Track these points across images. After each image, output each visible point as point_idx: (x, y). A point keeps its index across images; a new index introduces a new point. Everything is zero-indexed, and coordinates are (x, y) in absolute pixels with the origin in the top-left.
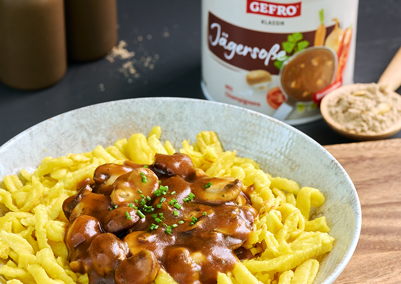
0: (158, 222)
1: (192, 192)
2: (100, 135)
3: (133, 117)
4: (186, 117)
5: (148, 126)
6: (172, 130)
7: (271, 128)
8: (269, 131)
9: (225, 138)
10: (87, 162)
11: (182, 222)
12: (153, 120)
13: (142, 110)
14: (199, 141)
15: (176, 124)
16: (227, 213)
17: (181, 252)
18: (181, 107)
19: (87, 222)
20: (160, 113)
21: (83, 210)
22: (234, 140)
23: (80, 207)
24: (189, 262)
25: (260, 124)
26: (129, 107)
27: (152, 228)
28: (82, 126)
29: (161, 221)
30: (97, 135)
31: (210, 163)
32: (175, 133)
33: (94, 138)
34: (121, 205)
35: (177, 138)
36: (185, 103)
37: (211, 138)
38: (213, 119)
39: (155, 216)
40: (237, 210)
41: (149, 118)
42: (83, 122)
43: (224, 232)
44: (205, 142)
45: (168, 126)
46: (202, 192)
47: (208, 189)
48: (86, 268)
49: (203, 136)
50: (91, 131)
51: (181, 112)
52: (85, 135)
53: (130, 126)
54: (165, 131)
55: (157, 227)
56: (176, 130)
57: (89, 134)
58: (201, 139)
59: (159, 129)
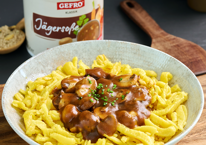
0: (106, 101)
1: (114, 84)
2: (49, 66)
3: (63, 54)
4: (88, 50)
5: (70, 58)
6: (82, 57)
7: (133, 48)
8: (132, 49)
9: (109, 57)
10: (51, 80)
11: (118, 99)
12: (72, 54)
13: (66, 50)
14: (99, 60)
15: (84, 54)
16: (136, 90)
17: (124, 113)
18: (85, 46)
19: (72, 108)
20: (75, 50)
21: (64, 102)
22: (115, 57)
23: (62, 101)
24: (131, 117)
25: (126, 47)
26: (60, 50)
27: (105, 104)
28: (40, 63)
29: (107, 100)
30: (47, 66)
31: (109, 70)
32: (84, 59)
33: (46, 68)
34: (84, 96)
35: (85, 61)
36: (86, 43)
37: (104, 58)
38: (102, 48)
39: (103, 98)
40: (140, 88)
41: (70, 54)
42: (40, 61)
43: (140, 100)
44: (102, 60)
45: (80, 56)
46: (119, 83)
47: (121, 81)
48: (80, 129)
49: (100, 58)
50: (44, 65)
51: (85, 48)
52: (42, 67)
53: (62, 59)
54: (79, 59)
55: (107, 103)
56: (84, 57)
57: (44, 66)
58: (99, 59)
59: (76, 58)
